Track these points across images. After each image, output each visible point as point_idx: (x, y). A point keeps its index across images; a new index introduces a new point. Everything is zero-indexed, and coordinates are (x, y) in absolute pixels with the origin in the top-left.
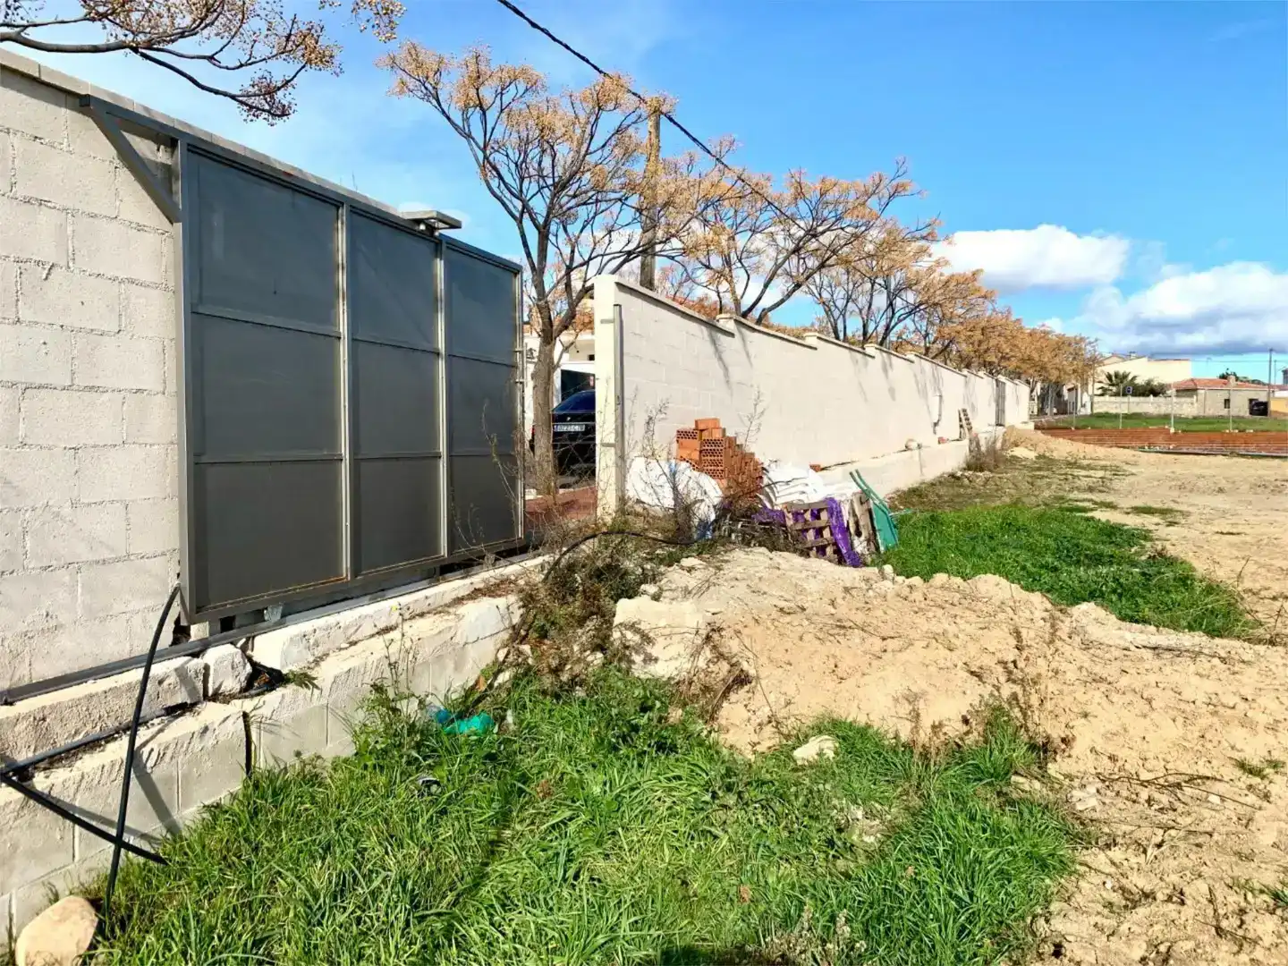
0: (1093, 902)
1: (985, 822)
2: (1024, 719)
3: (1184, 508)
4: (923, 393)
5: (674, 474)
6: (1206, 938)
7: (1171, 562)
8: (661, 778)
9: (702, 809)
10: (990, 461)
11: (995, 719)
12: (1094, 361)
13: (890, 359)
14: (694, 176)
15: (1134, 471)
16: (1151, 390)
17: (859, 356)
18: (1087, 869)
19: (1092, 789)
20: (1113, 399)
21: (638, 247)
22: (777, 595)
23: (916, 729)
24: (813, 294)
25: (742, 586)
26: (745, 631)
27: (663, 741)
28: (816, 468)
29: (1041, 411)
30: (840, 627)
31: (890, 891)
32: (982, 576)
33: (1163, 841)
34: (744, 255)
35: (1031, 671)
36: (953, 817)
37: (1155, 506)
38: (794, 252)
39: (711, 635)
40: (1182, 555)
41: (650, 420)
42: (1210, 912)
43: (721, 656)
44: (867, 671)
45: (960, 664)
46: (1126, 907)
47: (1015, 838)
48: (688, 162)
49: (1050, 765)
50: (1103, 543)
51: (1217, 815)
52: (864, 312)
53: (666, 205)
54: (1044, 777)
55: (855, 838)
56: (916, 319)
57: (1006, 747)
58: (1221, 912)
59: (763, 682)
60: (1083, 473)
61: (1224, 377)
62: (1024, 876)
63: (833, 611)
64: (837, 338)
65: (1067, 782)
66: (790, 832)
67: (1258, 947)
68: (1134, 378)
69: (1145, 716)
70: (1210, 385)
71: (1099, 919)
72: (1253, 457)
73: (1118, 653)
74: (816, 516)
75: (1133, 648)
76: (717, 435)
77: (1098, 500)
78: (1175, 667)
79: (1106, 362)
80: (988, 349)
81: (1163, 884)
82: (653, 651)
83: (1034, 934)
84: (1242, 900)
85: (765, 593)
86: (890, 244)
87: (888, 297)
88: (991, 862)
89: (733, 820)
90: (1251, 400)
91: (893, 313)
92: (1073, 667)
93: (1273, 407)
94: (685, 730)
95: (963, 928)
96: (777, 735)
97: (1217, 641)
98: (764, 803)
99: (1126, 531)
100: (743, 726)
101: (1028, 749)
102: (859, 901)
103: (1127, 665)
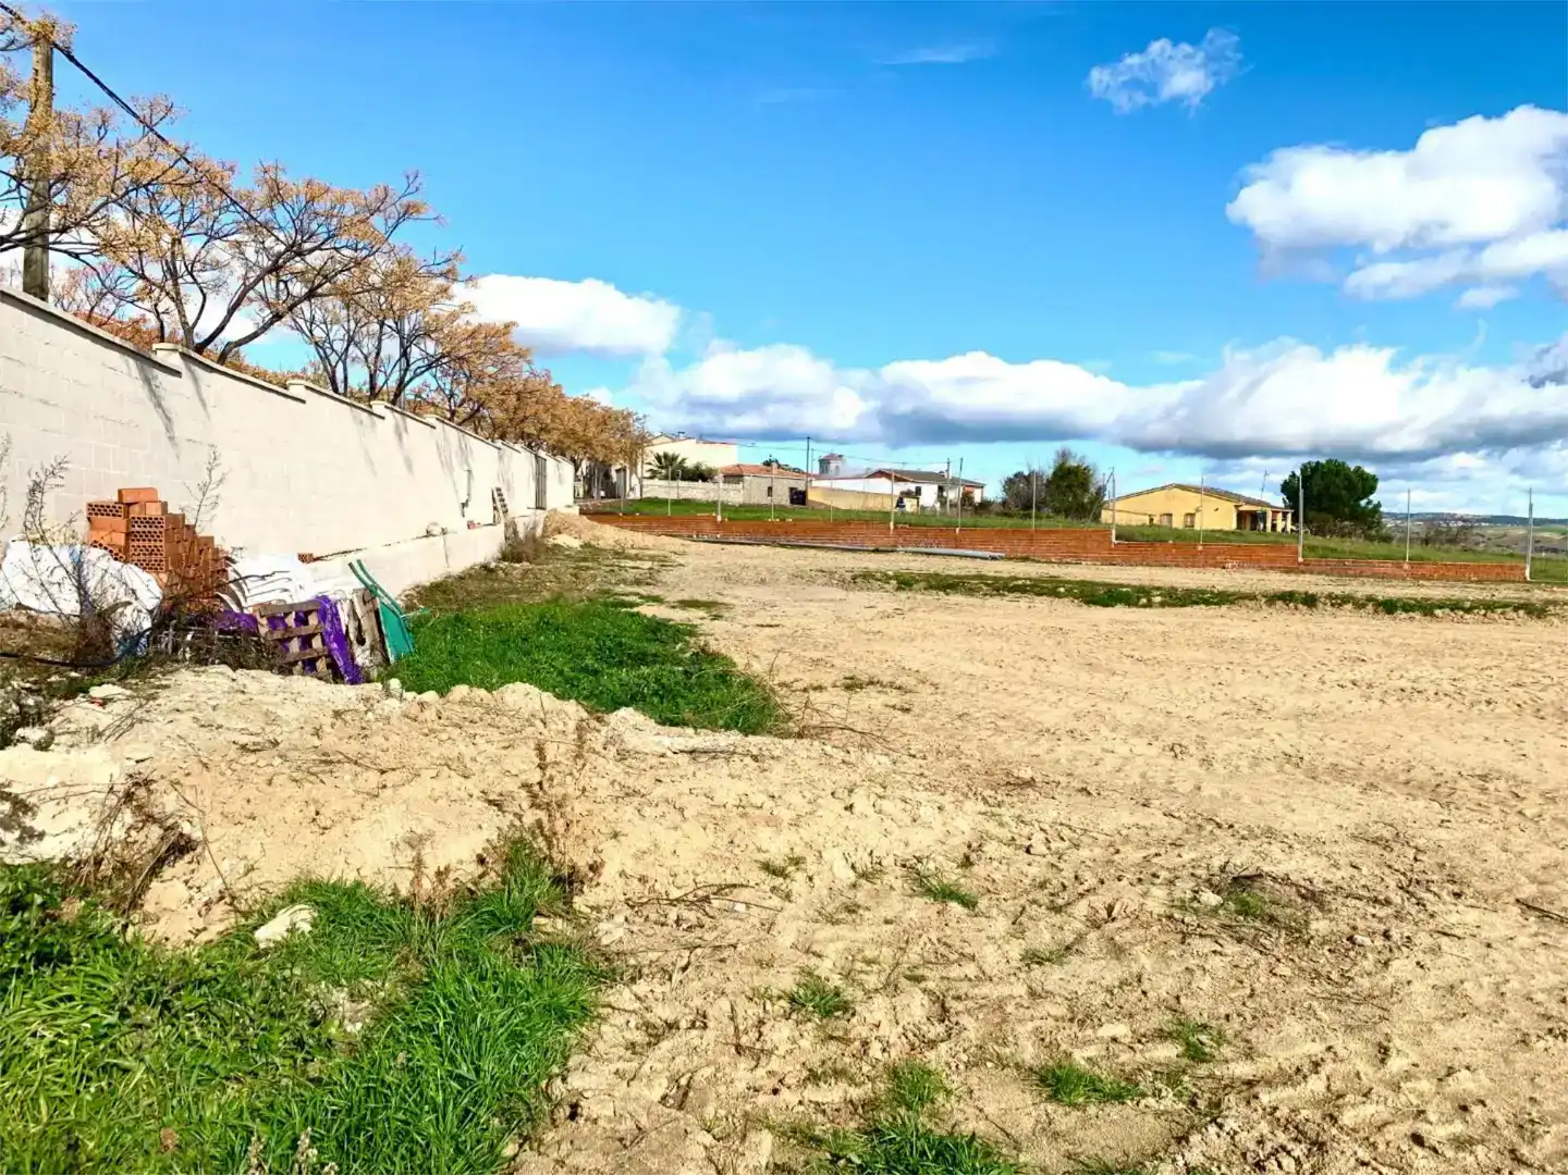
0: (615, 1046)
1: (498, 979)
2: (549, 849)
3: (727, 600)
4: (447, 465)
5: (78, 566)
6: (725, 1059)
7: (713, 657)
8: (39, 1003)
9: (106, 1035)
10: (529, 550)
11: (515, 855)
12: (643, 440)
13: (405, 423)
14: (109, 143)
15: (682, 562)
16: (700, 475)
17: (364, 415)
18: (610, 1010)
19: (620, 919)
20: (664, 483)
21: (17, 232)
22: (238, 726)
23: (416, 880)
24: (300, 329)
25: (185, 718)
26: (187, 781)
27: (47, 950)
28: (303, 558)
29: (588, 494)
30: (325, 762)
31: (374, 1088)
32: (511, 686)
33: (689, 963)
34: (198, 266)
35: (557, 791)
36: (459, 981)
37: (699, 598)
38: (270, 271)
39: (134, 794)
40: (723, 651)
41: (36, 488)
42: (731, 1030)
43: (150, 818)
44: (357, 815)
45: (476, 793)
46: (649, 1044)
47: (530, 990)
48: (100, 123)
49: (576, 899)
50: (648, 640)
51: (742, 924)
52: (371, 359)
53: (63, 178)
54: (570, 914)
55: (333, 1030)
56: (439, 375)
57: (528, 883)
58: (741, 1028)
59: (213, 847)
60: (630, 563)
61: (768, 464)
62: (540, 1034)
63: (317, 742)
64: (336, 390)
65: (594, 914)
66: (242, 1042)
67: (774, 1057)
68: (683, 460)
69: (676, 828)
70: (756, 472)
71: (621, 1065)
72: (793, 547)
73: (654, 761)
74: (302, 620)
75: (669, 754)
76: (153, 511)
77: (644, 593)
78: (710, 771)
79: (654, 442)
80: (526, 418)
81: (687, 1011)
82: (37, 823)
83: (549, 1099)
84: (761, 1011)
85: (220, 727)
86: (401, 278)
87: (402, 345)
88: (501, 1026)
89: (151, 1042)
90: (791, 489)
91: (408, 365)
92: (605, 782)
93: (811, 496)
94: (84, 928)
95: (467, 1111)
96: (233, 915)
97: (751, 738)
98: (204, 1009)
99: (671, 627)
100: (181, 909)
101: (553, 883)
102: (334, 1111)
103: (661, 773)
